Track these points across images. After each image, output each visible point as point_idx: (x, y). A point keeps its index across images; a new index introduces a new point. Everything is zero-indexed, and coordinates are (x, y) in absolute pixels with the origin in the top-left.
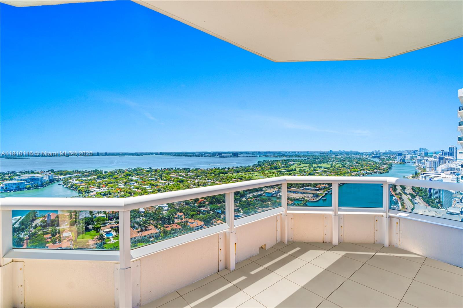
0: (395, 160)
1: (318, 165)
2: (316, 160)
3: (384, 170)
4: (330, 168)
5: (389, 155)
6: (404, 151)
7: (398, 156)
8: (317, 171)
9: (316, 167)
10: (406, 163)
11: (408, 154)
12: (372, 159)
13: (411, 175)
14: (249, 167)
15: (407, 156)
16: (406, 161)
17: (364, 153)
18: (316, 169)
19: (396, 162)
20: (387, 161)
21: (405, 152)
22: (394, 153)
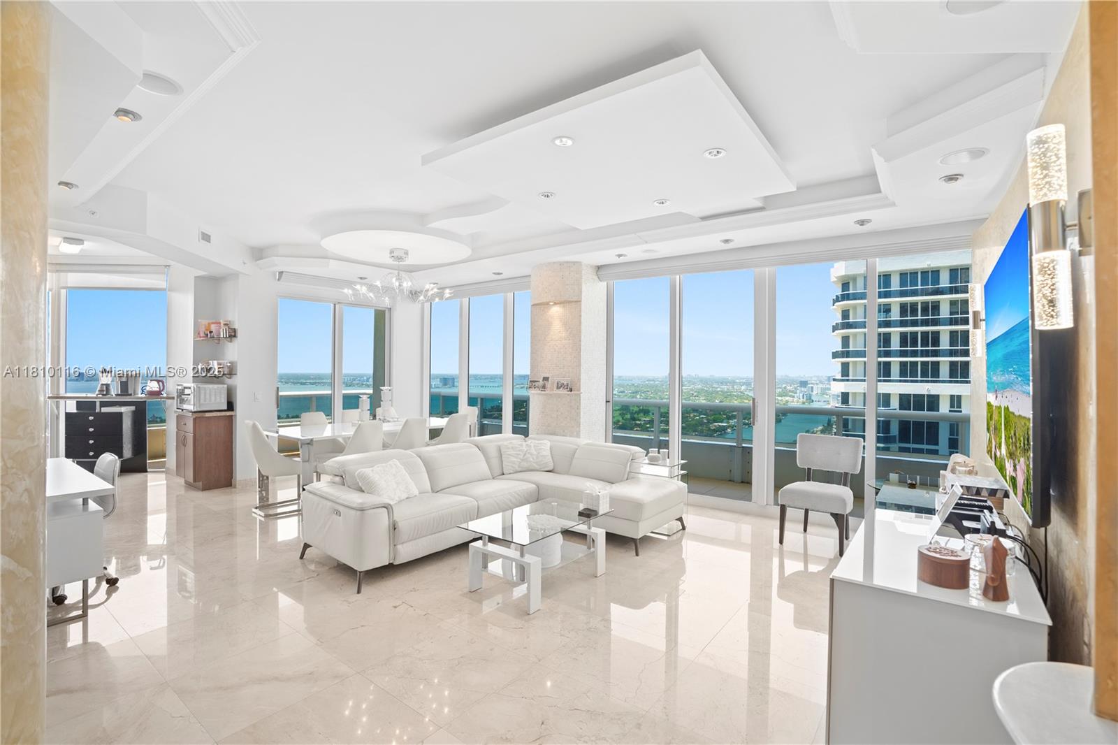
6: (811, 377)
7: (801, 386)
11: (817, 384)
13: (820, 428)
15: (815, 386)
21: (814, 379)
22: (792, 382)
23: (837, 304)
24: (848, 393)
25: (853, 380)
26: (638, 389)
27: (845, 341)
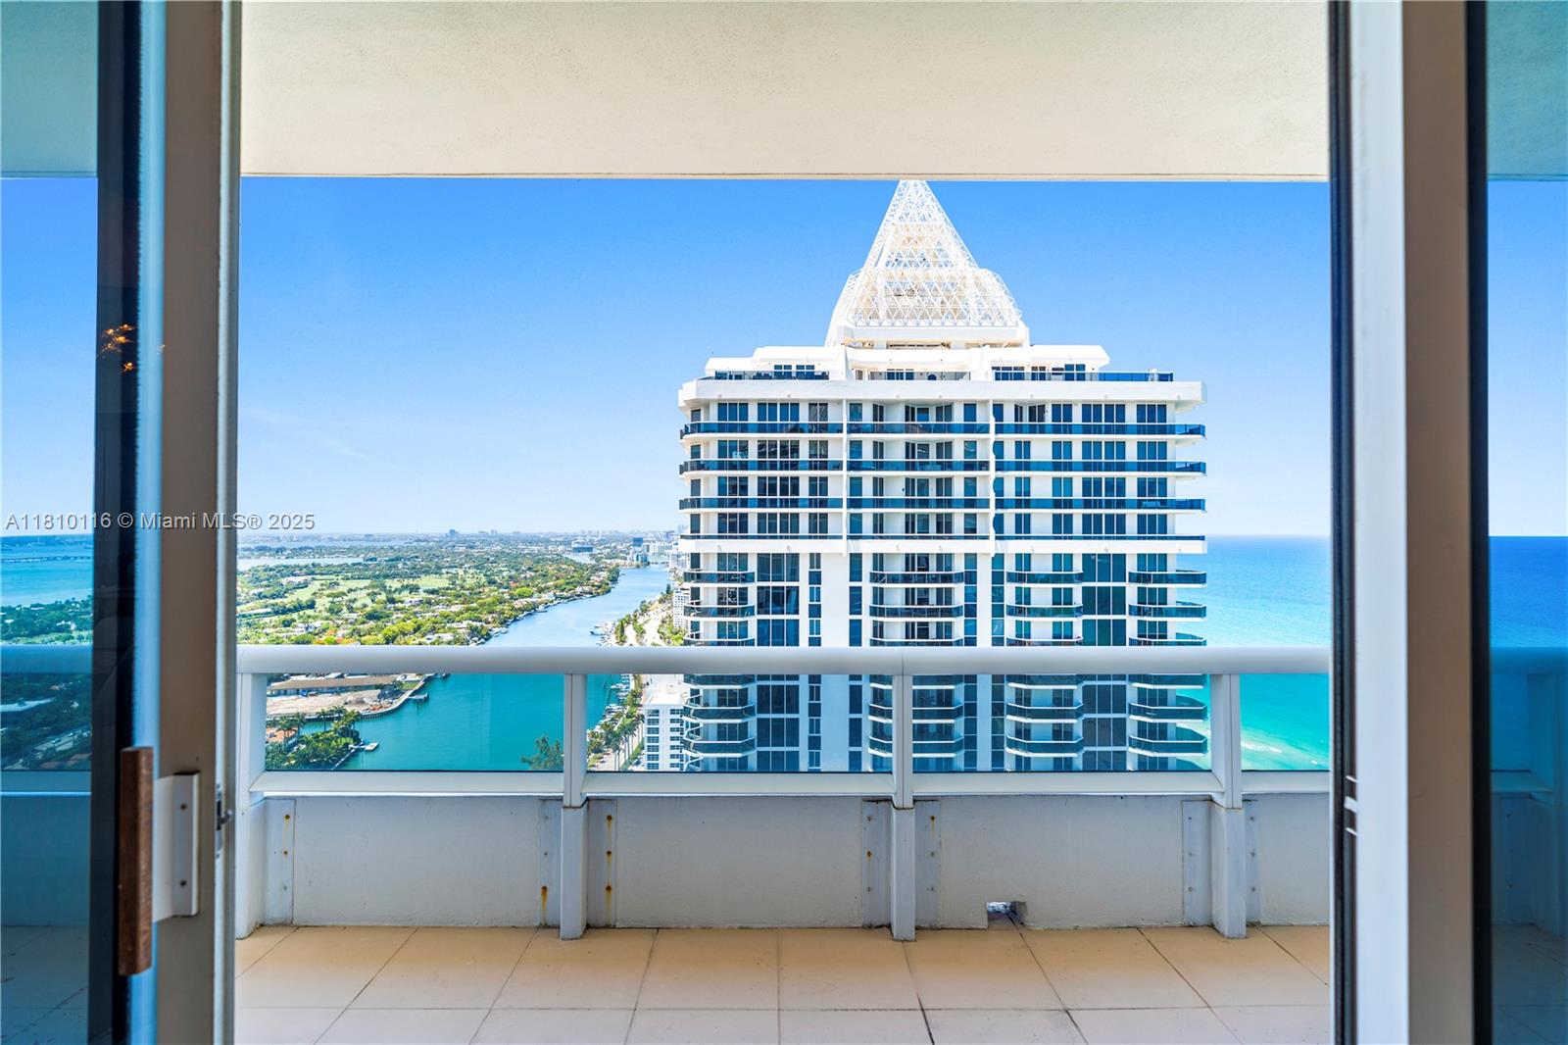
0: (626, 559)
1: (406, 582)
2: (400, 565)
3: (599, 587)
4: (448, 589)
5: (613, 545)
7: (634, 546)
8: (399, 605)
9: (396, 590)
10: (649, 563)
12: (571, 556)
14: (62, 607)
16: (648, 560)
17: (553, 540)
18: (396, 596)
19: (628, 562)
20: (608, 561)
23: (686, 436)
24: (699, 554)
25: (706, 537)
26: (400, 554)
27: (695, 485)
